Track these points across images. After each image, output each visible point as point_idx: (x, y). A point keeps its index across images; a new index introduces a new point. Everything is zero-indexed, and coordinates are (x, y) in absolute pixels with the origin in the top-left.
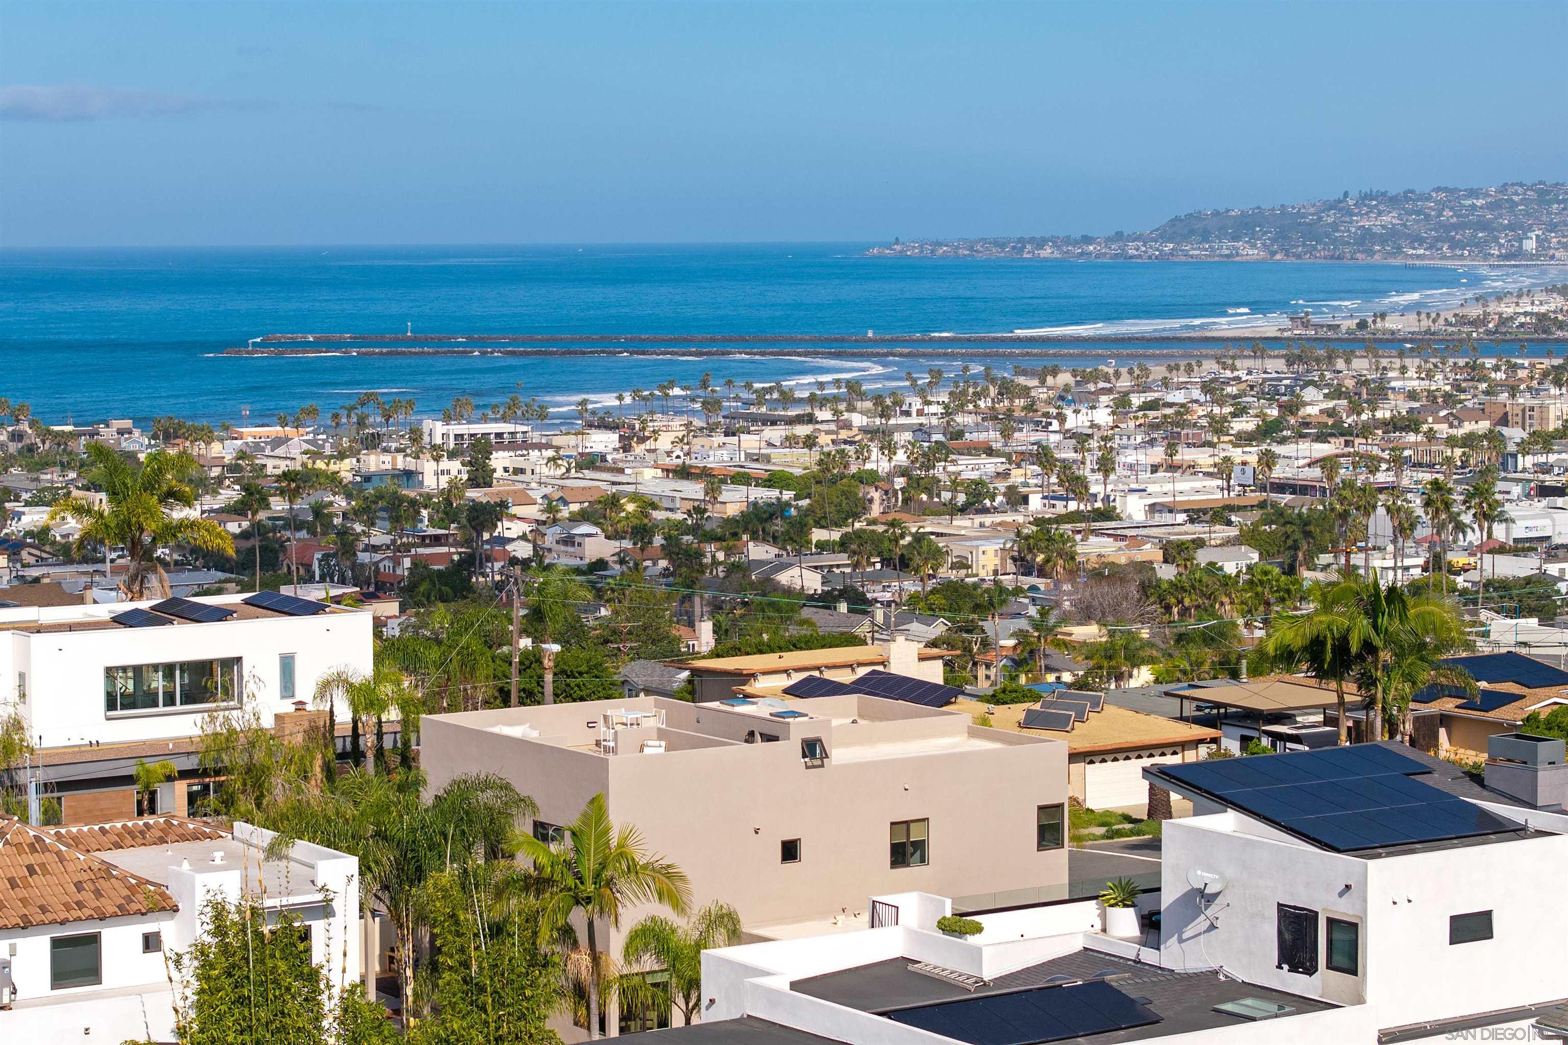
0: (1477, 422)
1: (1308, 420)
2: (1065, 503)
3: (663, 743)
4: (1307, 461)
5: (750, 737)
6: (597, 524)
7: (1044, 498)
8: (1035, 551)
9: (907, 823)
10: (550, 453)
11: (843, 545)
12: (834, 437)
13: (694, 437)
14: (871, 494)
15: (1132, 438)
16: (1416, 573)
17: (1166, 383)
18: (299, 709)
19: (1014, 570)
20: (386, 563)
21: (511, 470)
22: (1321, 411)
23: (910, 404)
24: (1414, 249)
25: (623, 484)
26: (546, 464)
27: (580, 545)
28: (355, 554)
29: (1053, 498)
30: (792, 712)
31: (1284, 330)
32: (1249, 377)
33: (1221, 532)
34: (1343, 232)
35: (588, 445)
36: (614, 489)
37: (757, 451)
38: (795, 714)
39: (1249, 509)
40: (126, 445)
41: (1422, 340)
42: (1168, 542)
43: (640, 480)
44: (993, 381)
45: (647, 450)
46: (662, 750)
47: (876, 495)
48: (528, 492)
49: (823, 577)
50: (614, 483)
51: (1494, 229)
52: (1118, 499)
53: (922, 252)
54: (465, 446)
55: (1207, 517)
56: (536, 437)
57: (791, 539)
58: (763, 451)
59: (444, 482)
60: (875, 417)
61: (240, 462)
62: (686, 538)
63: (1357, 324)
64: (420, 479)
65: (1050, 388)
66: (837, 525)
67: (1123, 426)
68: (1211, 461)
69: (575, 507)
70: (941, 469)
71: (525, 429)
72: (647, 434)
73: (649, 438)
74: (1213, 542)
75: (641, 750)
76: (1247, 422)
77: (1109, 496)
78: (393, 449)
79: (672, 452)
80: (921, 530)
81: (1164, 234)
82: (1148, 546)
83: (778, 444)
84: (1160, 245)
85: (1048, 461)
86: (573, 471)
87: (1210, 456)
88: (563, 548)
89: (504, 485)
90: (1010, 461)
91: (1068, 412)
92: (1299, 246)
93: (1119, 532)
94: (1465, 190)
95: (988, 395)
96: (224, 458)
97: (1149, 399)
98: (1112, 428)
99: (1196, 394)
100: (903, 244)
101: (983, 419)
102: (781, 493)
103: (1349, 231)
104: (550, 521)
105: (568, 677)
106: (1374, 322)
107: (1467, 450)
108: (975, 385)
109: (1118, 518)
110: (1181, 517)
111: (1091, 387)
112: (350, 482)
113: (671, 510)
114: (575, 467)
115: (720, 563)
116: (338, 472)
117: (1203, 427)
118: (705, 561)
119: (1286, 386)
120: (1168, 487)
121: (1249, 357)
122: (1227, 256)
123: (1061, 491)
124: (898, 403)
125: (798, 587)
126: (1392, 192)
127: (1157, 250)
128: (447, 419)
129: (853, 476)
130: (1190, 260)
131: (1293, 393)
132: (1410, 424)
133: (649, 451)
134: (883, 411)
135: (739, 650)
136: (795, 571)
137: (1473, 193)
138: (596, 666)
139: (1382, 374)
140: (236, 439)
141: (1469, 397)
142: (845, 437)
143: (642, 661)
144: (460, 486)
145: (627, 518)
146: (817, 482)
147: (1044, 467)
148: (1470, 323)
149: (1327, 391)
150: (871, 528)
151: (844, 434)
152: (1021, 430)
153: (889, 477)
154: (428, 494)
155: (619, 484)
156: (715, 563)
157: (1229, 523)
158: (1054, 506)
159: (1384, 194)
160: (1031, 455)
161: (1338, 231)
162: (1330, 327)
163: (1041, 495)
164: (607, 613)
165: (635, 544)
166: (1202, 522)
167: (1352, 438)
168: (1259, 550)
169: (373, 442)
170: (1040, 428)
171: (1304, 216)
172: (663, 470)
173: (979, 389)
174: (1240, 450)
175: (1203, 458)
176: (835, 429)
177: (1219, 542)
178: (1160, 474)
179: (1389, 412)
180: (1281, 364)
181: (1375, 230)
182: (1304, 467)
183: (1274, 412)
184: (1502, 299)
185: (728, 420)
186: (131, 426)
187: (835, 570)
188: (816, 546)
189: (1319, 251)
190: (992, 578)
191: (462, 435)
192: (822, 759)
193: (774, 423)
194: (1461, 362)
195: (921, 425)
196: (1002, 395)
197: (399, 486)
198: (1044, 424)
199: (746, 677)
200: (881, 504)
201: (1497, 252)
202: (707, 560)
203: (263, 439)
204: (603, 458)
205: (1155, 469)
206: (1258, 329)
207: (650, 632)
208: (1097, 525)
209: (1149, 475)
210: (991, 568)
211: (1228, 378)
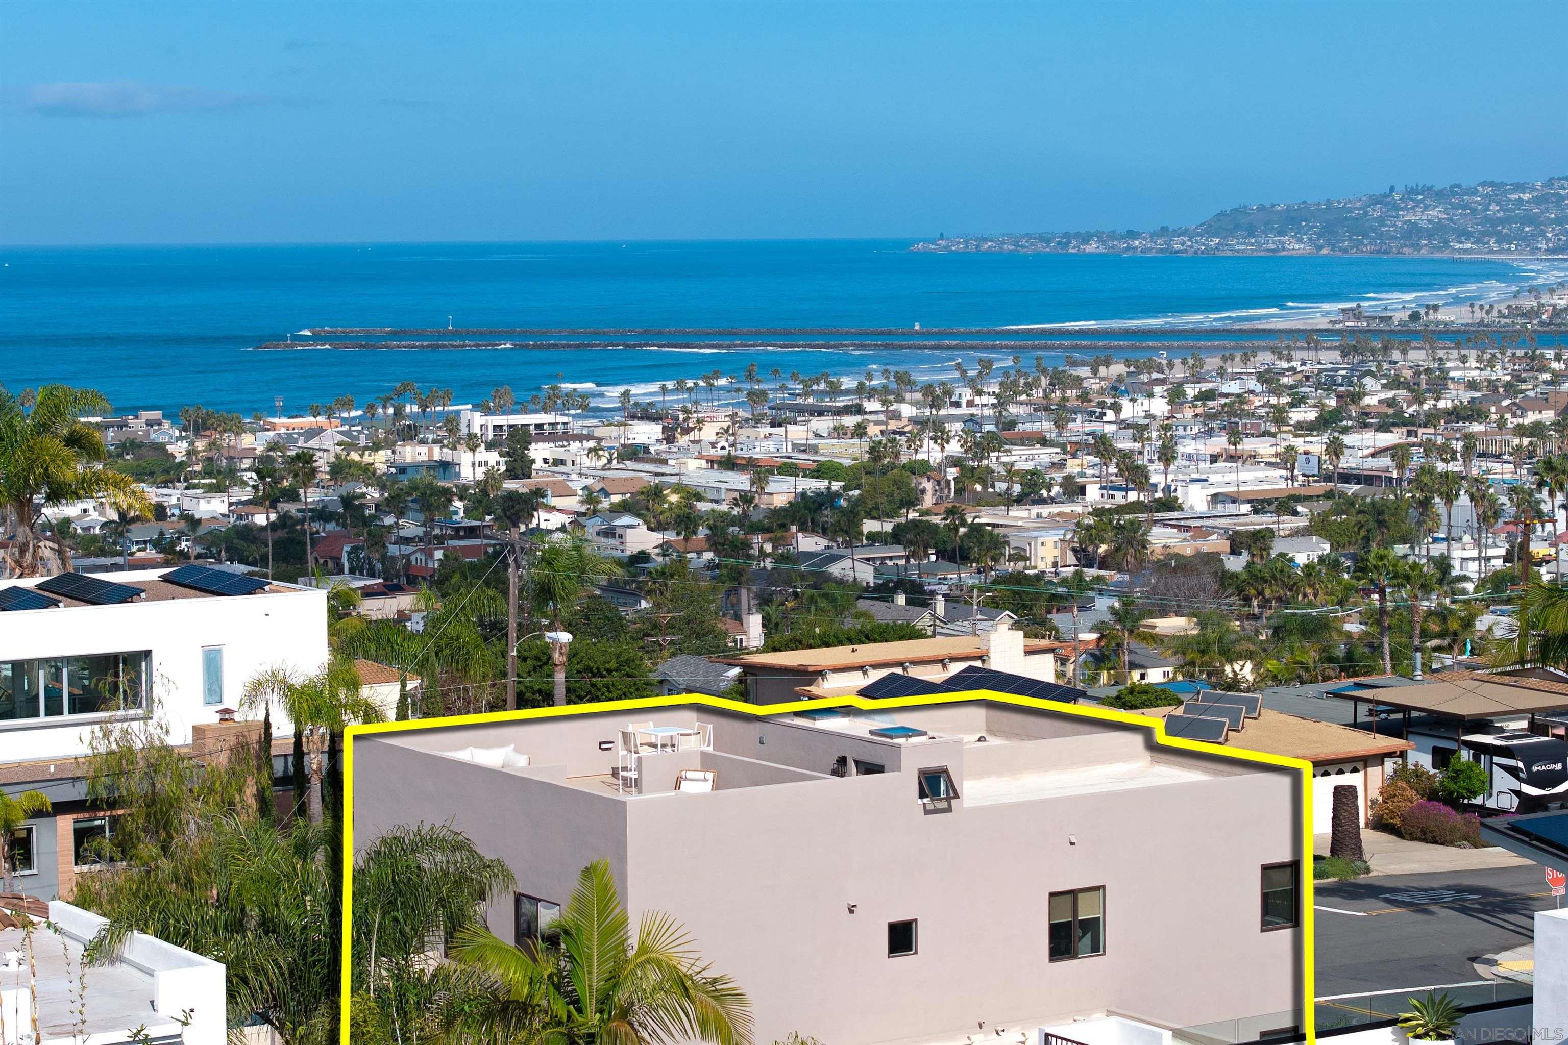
0: (1540, 412)
1: (1368, 410)
2: (1124, 493)
3: (710, 775)
4: (1371, 451)
5: (840, 768)
6: (638, 515)
7: (1102, 488)
8: (1097, 542)
9: (1073, 893)
10: (592, 444)
11: (896, 536)
12: (883, 427)
13: (739, 427)
14: (924, 485)
15: (1188, 428)
16: (1498, 563)
17: (1222, 373)
18: (226, 720)
19: (1075, 562)
20: (418, 555)
21: (551, 461)
22: (1380, 402)
23: (960, 395)
24: (1461, 243)
25: (667, 475)
26: (588, 455)
27: (621, 536)
28: (384, 546)
29: (1112, 489)
30: (903, 728)
31: (1335, 322)
32: (1303, 368)
33: (1289, 523)
34: (1390, 227)
35: (630, 436)
36: (657, 480)
37: (804, 442)
38: (907, 732)
39: (1315, 499)
40: (155, 436)
41: (1477, 331)
42: (1236, 533)
43: (684, 471)
44: (1044, 371)
45: (692, 442)
46: (707, 787)
47: (928, 486)
48: (568, 483)
49: (876, 569)
50: (657, 474)
51: (1541, 223)
52: (1179, 488)
53: (967, 247)
54: (504, 437)
55: (1273, 507)
56: (576, 426)
57: (841, 530)
58: (810, 442)
59: (480, 474)
60: (925, 407)
61: (271, 453)
62: (731, 529)
63: (1410, 316)
64: (457, 470)
65: (1102, 379)
66: (890, 516)
67: (1179, 416)
68: (1272, 451)
69: (616, 499)
70: (994, 459)
71: (565, 419)
72: (691, 425)
73: (693, 429)
74: (1281, 533)
75: (678, 786)
76: (1306, 412)
77: (1169, 486)
78: (430, 440)
79: (717, 443)
80: (977, 521)
81: (1210, 230)
82: (1214, 537)
83: (826, 435)
84: (1206, 240)
85: (1106, 450)
86: (615, 462)
87: (1272, 446)
88: (603, 540)
89: (543, 476)
90: (1065, 452)
91: (1125, 402)
92: (1344, 241)
93: (1182, 523)
94: (1511, 185)
95: (1040, 386)
96: (255, 449)
97: (1203, 389)
98: (1168, 418)
99: (1253, 384)
100: (948, 239)
101: (1035, 410)
102: (830, 483)
103: (1395, 225)
104: (590, 512)
105: (594, 676)
106: (1427, 314)
107: (1535, 439)
108: (1026, 375)
109: (1180, 508)
110: (1245, 508)
111: (1145, 378)
112: (384, 474)
113: (716, 501)
114: (617, 458)
115: (768, 555)
116: (373, 464)
117: (1261, 418)
118: (752, 552)
119: (1343, 377)
120: (1232, 477)
121: (1302, 349)
122: (1273, 251)
123: (1120, 481)
124: (949, 393)
125: (851, 579)
126: (1438, 187)
127: (1203, 244)
128: (488, 411)
129: (904, 466)
130: (1236, 254)
131: (1350, 384)
132: (1474, 412)
133: (693, 442)
134: (933, 401)
135: (800, 642)
136: (847, 563)
137: (1520, 187)
138: (627, 662)
139: (1439, 365)
140: (269, 430)
141: (1531, 387)
142: (895, 428)
143: (684, 657)
144: (497, 476)
145: (670, 509)
146: (867, 473)
147: (1103, 456)
148: (1523, 315)
149: (1385, 381)
150: (924, 518)
151: (893, 425)
152: (1074, 420)
153: (941, 468)
154: (464, 485)
155: (663, 475)
156: (763, 554)
157: (1295, 513)
158: (1113, 497)
159: (1430, 189)
160: (1087, 445)
161: (1385, 226)
162: (1382, 319)
163: (1099, 486)
164: (648, 606)
165: (678, 534)
166: (1266, 512)
167: (1415, 429)
168: (1330, 540)
169: (410, 434)
170: (1093, 419)
171: (1350, 210)
172: (707, 461)
173: (1030, 380)
174: (1301, 440)
175: (1264, 447)
176: (884, 419)
177: (1287, 532)
178: (1220, 464)
179: (1450, 401)
180: (1336, 355)
181: (1421, 224)
182: (1367, 457)
183: (1332, 403)
184: (1554, 291)
185: (774, 412)
186: (161, 417)
187: (887, 562)
188: (867, 538)
189: (1366, 246)
190: (1053, 570)
191: (501, 426)
192: (948, 799)
193: (821, 414)
194: (1520, 353)
195: (972, 415)
196: (1054, 386)
197: (435, 477)
198: (1097, 414)
199: (812, 675)
200: (934, 495)
201: (1545, 247)
202: (755, 552)
203: (296, 431)
204: (646, 449)
205: (1214, 459)
206: (1310, 321)
207: (695, 626)
208: (1159, 515)
209: (1208, 465)
210: (1050, 560)
211: (1283, 369)
